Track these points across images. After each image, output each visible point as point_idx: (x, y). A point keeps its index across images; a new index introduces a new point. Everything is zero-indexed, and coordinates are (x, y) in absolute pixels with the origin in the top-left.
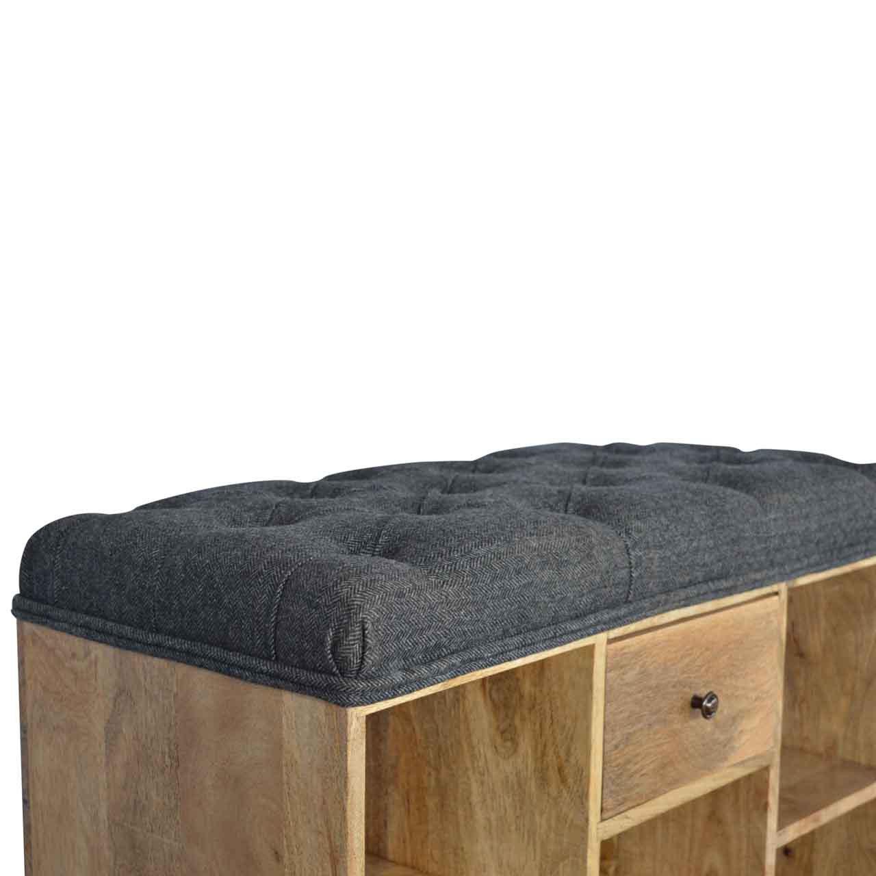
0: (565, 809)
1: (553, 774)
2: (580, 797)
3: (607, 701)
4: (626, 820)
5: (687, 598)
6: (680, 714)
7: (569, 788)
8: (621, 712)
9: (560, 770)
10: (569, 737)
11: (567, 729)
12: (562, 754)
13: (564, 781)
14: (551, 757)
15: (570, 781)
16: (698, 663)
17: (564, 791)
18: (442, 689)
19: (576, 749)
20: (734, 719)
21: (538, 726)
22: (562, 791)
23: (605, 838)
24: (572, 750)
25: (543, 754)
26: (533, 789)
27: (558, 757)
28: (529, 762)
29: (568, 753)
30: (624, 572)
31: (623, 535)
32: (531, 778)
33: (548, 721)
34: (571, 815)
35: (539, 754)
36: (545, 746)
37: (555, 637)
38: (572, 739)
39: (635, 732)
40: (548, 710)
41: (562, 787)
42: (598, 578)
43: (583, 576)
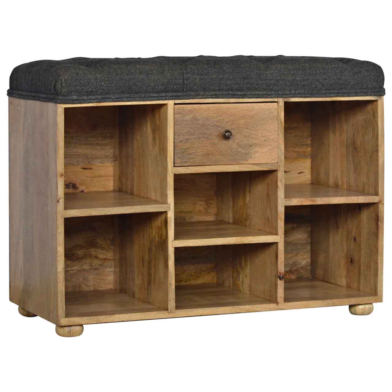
3: (175, 124)
4: (187, 170)
6: (217, 137)
8: (183, 130)
16: (227, 120)
18: (95, 106)
20: (250, 146)
23: (176, 173)
30: (180, 81)
37: (145, 97)
39: (191, 139)
42: (166, 81)
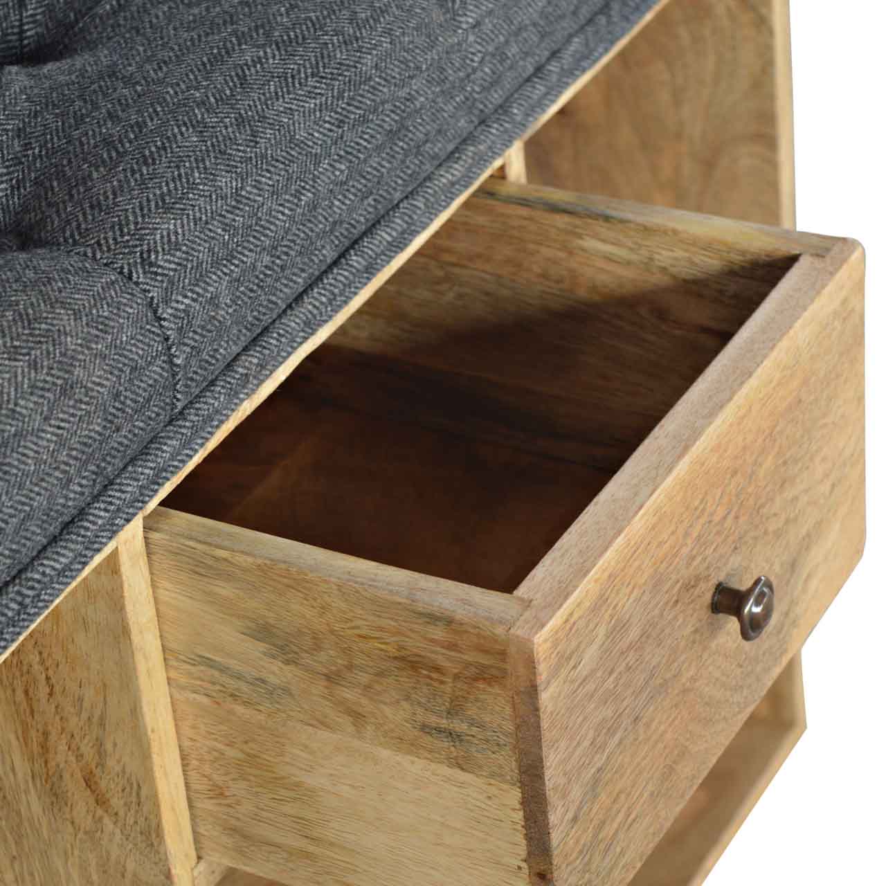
0: (115, 852)
1: (73, 787)
2: (146, 833)
5: (307, 323)
7: (116, 814)
9: (89, 781)
10: (95, 720)
11: (86, 704)
12: (88, 750)
13: (101, 801)
14: (61, 754)
15: (117, 802)
17: (106, 820)
19: (115, 745)
21: (20, 695)
22: (101, 819)
24: (109, 746)
25: (44, 747)
26: (36, 807)
27: (79, 757)
28: (17, 763)
29: (101, 753)
30: (157, 370)
31: (139, 275)
32: (27, 792)
33: (43, 690)
34: (131, 866)
35: (36, 749)
36: (46, 734)
38: (102, 724)
40: (36, 667)
41: (100, 812)
43: (61, 442)
